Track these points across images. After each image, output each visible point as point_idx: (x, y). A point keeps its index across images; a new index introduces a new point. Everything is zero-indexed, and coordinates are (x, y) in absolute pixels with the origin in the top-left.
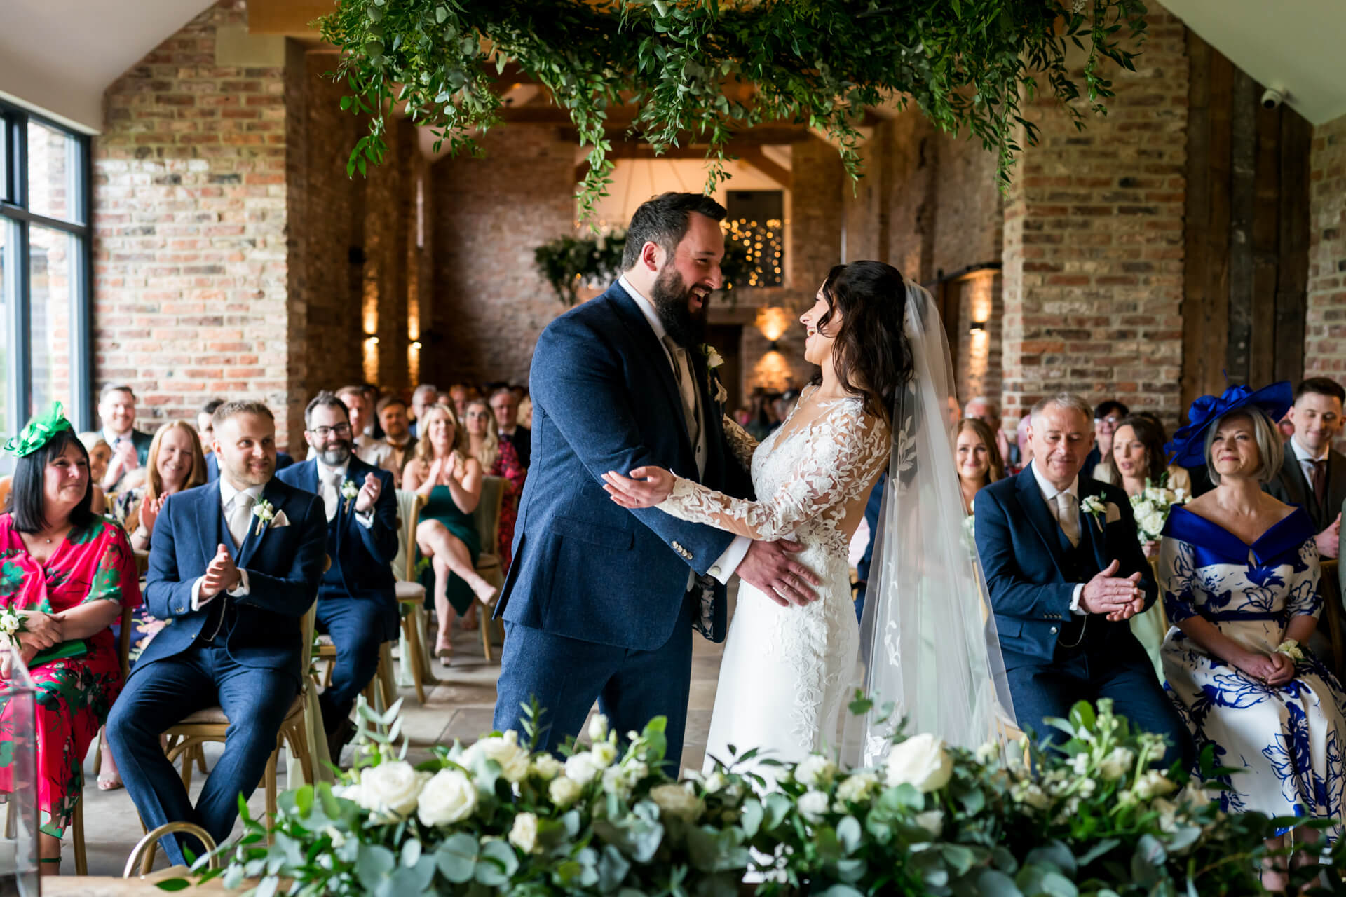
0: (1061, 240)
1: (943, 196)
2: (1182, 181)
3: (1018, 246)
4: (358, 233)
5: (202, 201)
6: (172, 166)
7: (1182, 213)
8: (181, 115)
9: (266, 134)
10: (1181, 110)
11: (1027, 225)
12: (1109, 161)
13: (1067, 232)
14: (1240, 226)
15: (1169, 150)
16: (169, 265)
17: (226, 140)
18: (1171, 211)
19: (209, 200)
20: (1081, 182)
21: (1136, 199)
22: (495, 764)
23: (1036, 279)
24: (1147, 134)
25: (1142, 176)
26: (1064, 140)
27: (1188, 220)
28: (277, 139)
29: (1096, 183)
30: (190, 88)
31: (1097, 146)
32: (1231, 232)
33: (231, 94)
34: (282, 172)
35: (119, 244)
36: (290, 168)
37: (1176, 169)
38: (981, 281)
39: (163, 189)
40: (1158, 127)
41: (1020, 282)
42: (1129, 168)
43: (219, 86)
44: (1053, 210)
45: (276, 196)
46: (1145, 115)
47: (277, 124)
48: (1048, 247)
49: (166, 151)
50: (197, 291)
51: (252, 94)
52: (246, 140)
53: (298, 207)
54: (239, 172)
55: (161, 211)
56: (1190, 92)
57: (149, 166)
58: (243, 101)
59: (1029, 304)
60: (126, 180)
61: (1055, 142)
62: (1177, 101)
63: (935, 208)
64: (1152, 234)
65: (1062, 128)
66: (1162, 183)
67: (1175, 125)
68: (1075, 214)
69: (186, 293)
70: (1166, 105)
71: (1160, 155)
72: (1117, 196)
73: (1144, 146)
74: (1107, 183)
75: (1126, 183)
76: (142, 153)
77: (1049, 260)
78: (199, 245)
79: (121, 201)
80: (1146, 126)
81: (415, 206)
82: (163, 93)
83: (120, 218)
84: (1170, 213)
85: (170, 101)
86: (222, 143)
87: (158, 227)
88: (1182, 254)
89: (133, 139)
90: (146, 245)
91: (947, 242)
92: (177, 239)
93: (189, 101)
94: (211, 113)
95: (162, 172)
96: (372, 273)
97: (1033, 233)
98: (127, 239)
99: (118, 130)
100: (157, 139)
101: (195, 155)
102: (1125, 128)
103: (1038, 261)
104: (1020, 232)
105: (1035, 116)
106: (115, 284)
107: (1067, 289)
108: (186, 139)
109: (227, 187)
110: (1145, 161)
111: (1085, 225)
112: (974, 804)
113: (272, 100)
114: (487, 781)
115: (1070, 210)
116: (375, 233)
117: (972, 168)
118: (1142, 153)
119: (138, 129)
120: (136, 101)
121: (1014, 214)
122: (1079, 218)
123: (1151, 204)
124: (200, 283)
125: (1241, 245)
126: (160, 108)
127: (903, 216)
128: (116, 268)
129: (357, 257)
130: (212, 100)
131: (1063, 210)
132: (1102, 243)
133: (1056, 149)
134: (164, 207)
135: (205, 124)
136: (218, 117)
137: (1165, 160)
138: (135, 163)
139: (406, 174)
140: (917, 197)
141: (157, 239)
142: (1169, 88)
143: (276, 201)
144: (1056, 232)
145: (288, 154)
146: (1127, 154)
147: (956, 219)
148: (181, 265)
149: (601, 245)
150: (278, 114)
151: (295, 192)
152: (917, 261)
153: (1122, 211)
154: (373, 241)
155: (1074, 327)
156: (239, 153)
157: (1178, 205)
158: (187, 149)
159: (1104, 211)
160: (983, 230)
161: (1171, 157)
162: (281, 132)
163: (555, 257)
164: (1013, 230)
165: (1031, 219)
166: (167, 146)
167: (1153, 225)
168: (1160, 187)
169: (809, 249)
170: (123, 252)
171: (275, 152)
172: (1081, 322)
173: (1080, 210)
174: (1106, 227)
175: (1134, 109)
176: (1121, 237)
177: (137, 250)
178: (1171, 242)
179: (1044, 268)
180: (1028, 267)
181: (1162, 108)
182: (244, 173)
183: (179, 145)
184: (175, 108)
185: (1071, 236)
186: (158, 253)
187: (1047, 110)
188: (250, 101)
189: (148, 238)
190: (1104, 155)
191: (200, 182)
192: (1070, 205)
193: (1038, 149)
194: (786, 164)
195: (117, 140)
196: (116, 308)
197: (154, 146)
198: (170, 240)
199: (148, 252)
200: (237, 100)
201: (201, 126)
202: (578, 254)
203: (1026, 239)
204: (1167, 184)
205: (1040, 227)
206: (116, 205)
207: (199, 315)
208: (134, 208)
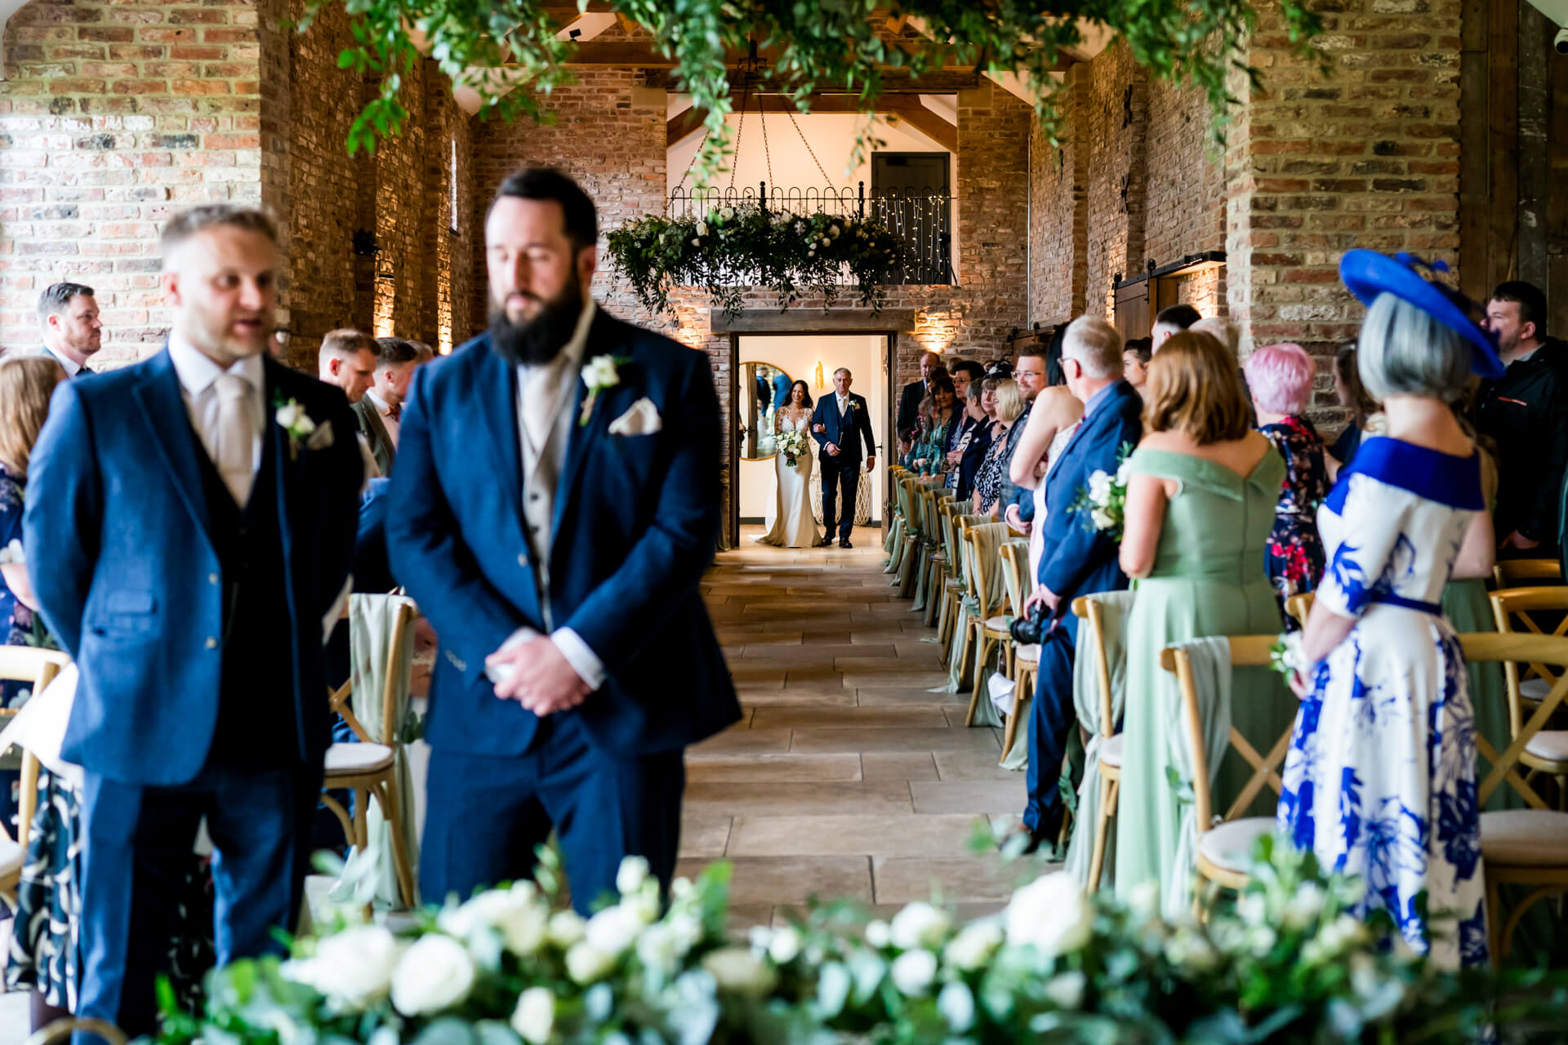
0: (1300, 223)
1: (1155, 164)
2: (1456, 146)
3: (1245, 232)
4: (367, 212)
5: (143, 171)
6: (103, 123)
7: (1456, 189)
8: (114, 55)
9: (233, 81)
10: (1452, 55)
11: (1255, 204)
12: (1360, 121)
13: (1309, 213)
14: (1530, 206)
15: (1438, 106)
16: (97, 259)
17: (176, 89)
18: (1441, 185)
19: (154, 170)
20: (1325, 147)
21: (1397, 170)
22: (498, 930)
23: (1269, 274)
24: (1409, 86)
25: (1404, 140)
26: (1302, 93)
27: (1462, 196)
28: (248, 87)
29: (1343, 150)
30: (126, 18)
31: (1345, 101)
32: (1518, 212)
33: (185, 26)
34: (255, 133)
35: (28, 231)
36: (266, 126)
37: (1447, 131)
38: (1204, 276)
39: (89, 155)
40: (1424, 76)
41: (1248, 280)
42: (1386, 129)
43: (168, 15)
44: (1289, 184)
45: (246, 165)
46: (1406, 61)
47: (248, 67)
48: (1284, 233)
49: (93, 103)
50: (137, 295)
51: (213, 26)
52: (205, 89)
53: (277, 179)
54: (194, 133)
55: (87, 185)
56: (1463, 29)
57: (70, 124)
58: (201, 35)
59: (1260, 308)
60: (37, 143)
61: (1290, 96)
62: (1447, 42)
63: (1146, 179)
64: (1418, 216)
65: (1300, 77)
66: (1430, 148)
67: (1445, 74)
68: (1317, 189)
69: (121, 296)
70: (1433, 48)
71: (1427, 113)
72: (1371, 167)
73: (1406, 101)
74: (1358, 149)
75: (1383, 149)
76: (59, 106)
77: (1285, 250)
78: (140, 232)
79: (30, 171)
80: (1407, 75)
81: (448, 175)
82: (88, 25)
83: (28, 193)
84: (1441, 189)
85: (98, 35)
86: (173, 93)
87: (82, 207)
88: (1456, 242)
89: (47, 88)
90: (65, 232)
91: (1161, 223)
92: (108, 223)
93: (127, 35)
94: (157, 52)
95: (86, 132)
96: (386, 267)
97: (1265, 214)
98: (37, 223)
99: (26, 74)
100: (82, 87)
101: (134, 108)
102: (1379, 77)
103: (1270, 252)
104: (1247, 213)
105: (1264, 61)
106: (21, 285)
107: (1309, 288)
108: (121, 87)
109: (178, 152)
110: (1406, 121)
111: (1331, 204)
112: (1122, 965)
113: (241, 35)
114: (488, 952)
115: (1311, 185)
116: (391, 213)
117: (1192, 127)
118: (1403, 109)
119: (54, 73)
120: (51, 36)
121: (1239, 190)
122: (1324, 196)
123: (1416, 177)
124: (142, 283)
125: (1531, 230)
126: (86, 45)
127: (1105, 190)
128: (23, 263)
129: (365, 244)
130: (158, 34)
131: (1303, 185)
132: (1354, 227)
133: (1292, 104)
134: (90, 179)
135: (147, 67)
136: (166, 57)
137: (1433, 120)
138: (50, 120)
139: (433, 131)
140: (1122, 164)
141: (81, 223)
142: (1436, 25)
143: (246, 171)
144: (1294, 214)
145: (264, 108)
146: (1384, 110)
147: (1172, 192)
148: (115, 259)
149: (701, 230)
150: (251, 53)
151: (274, 159)
152: (1123, 249)
153: (1378, 185)
154: (387, 223)
155: (1319, 339)
156: (195, 107)
157: (1449, 178)
158: (123, 99)
159: (1355, 186)
160: (1206, 209)
161: (1440, 115)
162: (254, 78)
163: (638, 245)
164: (1239, 211)
165: (1261, 196)
166: (95, 97)
167: (1419, 204)
168: (1427, 154)
169: (982, 233)
170: (32, 241)
171: (246, 105)
172: (1327, 331)
173: (1325, 185)
174: (1359, 206)
175: (1392, 52)
176: (1377, 220)
177: (53, 238)
178: (1443, 226)
179: (1279, 260)
180: (1258, 260)
181: (1427, 53)
182: (202, 133)
183: (112, 95)
184: (106, 45)
185: (1312, 218)
186: (82, 242)
187: (1279, 53)
188: (211, 36)
189: (68, 221)
190: (1355, 112)
191: (141, 145)
192: (1311, 177)
193: (1269, 105)
194: (952, 120)
195: (24, 88)
196: (23, 319)
197: (76, 96)
198: (98, 225)
199: (67, 241)
200: (194, 34)
201: (142, 70)
202: (669, 239)
203: (1255, 223)
204: (1436, 149)
205: (1272, 208)
206: (24, 176)
207: (140, 327)
208: (50, 181)
